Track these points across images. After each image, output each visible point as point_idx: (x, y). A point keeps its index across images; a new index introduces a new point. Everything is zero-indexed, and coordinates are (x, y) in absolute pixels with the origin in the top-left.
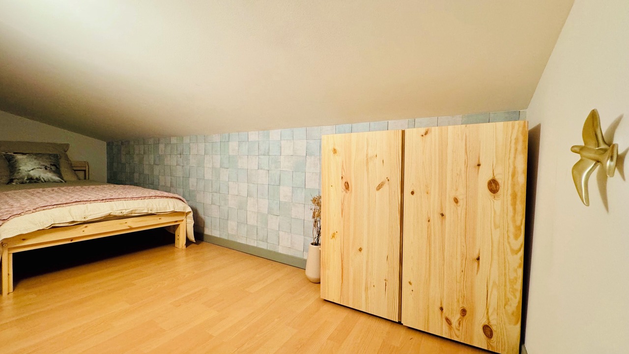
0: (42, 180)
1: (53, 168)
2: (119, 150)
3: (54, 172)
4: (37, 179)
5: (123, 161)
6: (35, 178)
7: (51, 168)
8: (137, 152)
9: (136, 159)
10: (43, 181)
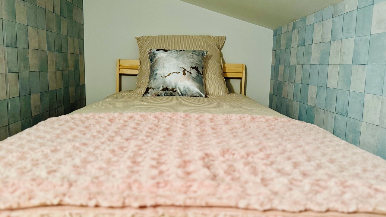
0: (178, 91)
1: (194, 72)
2: (290, 40)
3: (194, 79)
4: (173, 89)
5: (293, 61)
6: (170, 88)
7: (190, 73)
8: (317, 38)
9: (315, 55)
10: (180, 94)
